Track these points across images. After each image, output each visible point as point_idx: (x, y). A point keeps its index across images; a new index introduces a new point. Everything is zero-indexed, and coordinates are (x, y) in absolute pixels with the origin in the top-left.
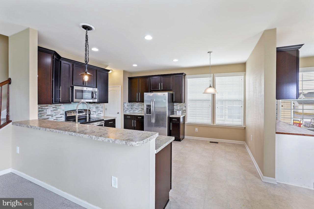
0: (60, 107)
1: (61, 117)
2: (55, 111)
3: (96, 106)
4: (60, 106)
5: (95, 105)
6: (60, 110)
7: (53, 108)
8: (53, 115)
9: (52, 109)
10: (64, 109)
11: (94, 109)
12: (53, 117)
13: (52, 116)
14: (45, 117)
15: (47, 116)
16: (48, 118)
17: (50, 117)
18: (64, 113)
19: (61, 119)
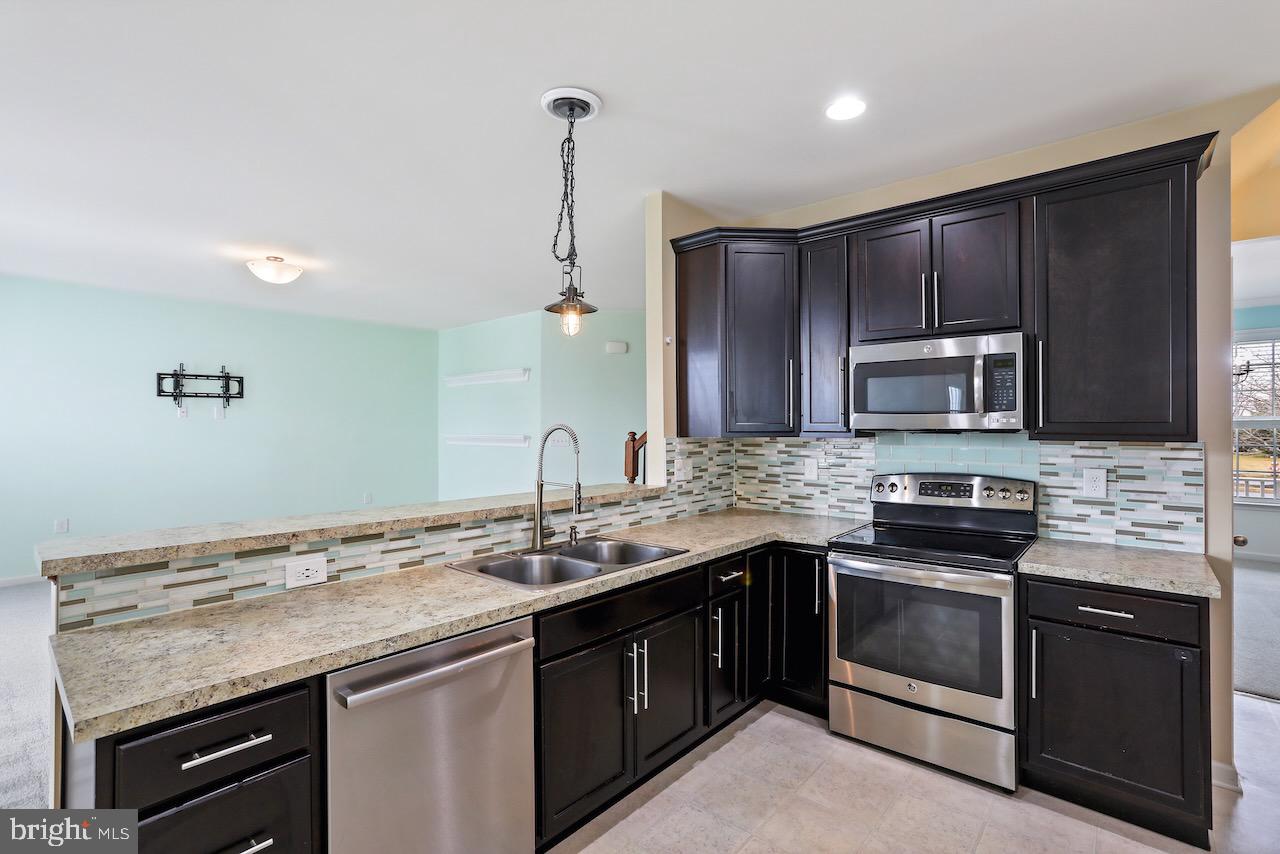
0: (854, 453)
1: (860, 501)
2: (834, 471)
3: (1110, 464)
4: (857, 447)
5: (1099, 453)
6: (856, 466)
8: (826, 486)
9: (823, 460)
10: (869, 462)
11: (1092, 484)
13: (823, 489)
14: (799, 489)
15: (805, 485)
16: (808, 497)
17: (816, 492)
18: (868, 483)
19: (858, 508)
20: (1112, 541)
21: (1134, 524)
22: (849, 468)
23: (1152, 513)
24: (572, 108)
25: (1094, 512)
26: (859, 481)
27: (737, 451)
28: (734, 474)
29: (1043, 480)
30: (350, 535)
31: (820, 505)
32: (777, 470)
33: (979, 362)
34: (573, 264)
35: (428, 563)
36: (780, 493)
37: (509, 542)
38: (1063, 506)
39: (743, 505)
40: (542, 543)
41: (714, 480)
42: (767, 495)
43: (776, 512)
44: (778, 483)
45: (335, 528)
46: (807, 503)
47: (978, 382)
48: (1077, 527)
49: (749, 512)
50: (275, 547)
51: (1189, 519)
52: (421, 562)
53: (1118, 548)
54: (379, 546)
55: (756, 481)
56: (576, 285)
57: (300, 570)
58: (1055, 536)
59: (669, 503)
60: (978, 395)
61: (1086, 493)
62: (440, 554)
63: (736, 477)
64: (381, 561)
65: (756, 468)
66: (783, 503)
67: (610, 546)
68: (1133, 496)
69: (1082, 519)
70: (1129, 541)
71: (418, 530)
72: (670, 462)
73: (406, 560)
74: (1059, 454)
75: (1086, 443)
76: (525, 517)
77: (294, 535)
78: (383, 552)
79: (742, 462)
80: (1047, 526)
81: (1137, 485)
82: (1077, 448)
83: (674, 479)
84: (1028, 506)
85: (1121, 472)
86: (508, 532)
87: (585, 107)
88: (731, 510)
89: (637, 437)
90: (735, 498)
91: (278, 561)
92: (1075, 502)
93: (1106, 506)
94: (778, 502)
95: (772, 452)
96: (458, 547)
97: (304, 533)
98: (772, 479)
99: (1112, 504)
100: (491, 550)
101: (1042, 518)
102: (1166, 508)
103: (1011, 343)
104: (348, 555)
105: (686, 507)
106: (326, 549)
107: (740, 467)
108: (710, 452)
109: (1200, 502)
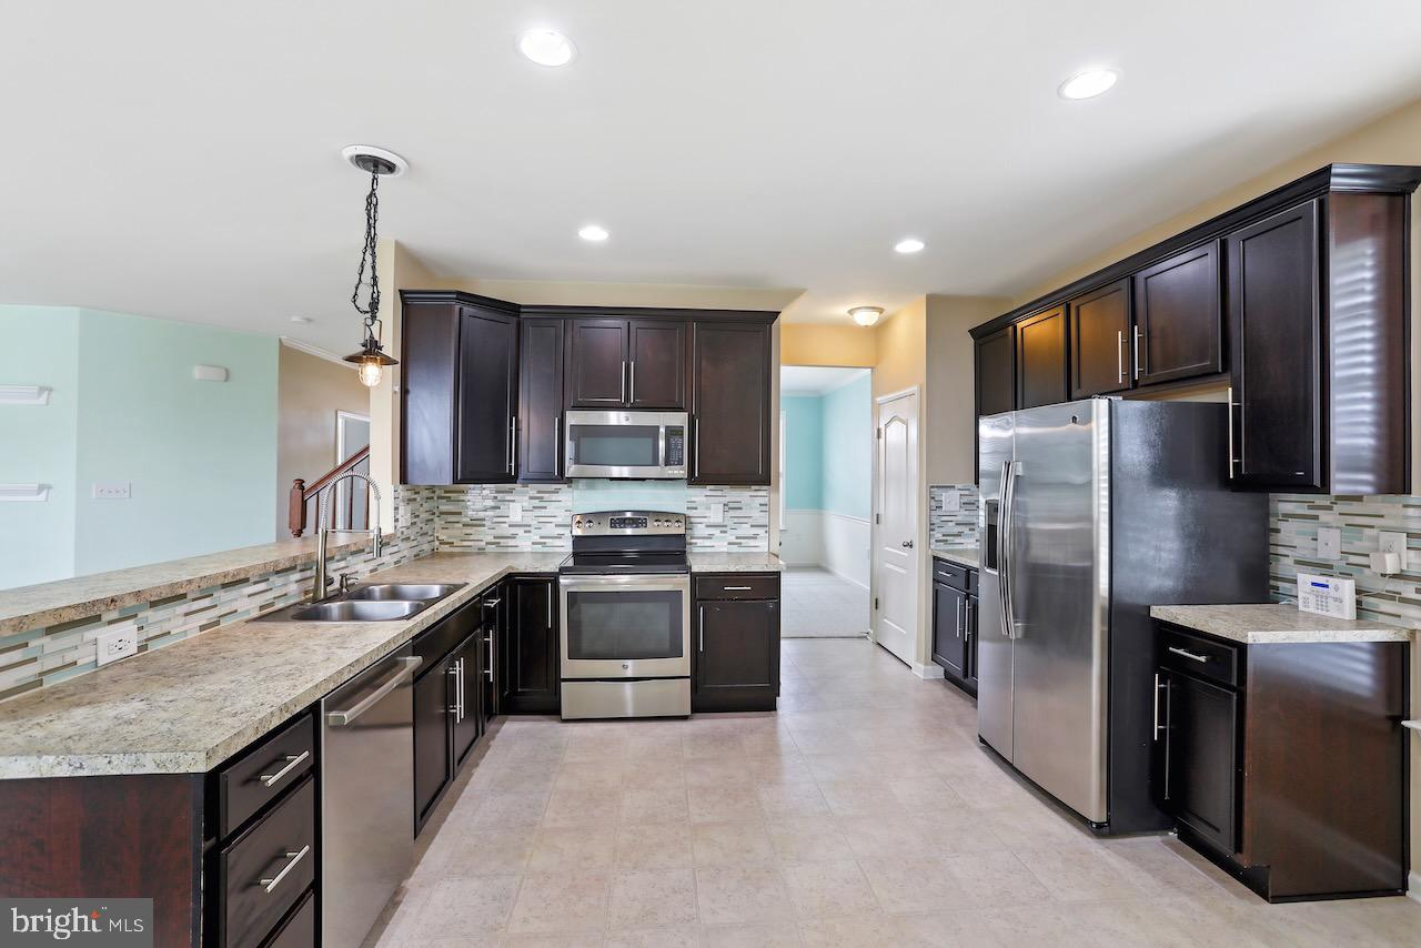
0: (554, 497)
1: (559, 537)
2: (537, 512)
3: (725, 500)
4: (556, 492)
5: (720, 493)
6: (557, 508)
7: (531, 498)
8: (530, 526)
9: (527, 503)
10: (569, 505)
11: (716, 515)
12: (530, 532)
14: (505, 530)
15: (510, 526)
16: (513, 537)
17: (520, 531)
18: (569, 521)
19: (558, 542)
20: (726, 550)
21: (737, 538)
22: (551, 509)
23: (746, 530)
24: (376, 165)
25: (716, 532)
26: (559, 520)
27: (438, 498)
28: (436, 519)
29: (689, 513)
30: (163, 596)
31: (525, 543)
32: (481, 514)
33: (662, 430)
34: (374, 318)
35: (224, 623)
36: (485, 535)
37: (285, 595)
38: (700, 530)
39: (445, 549)
40: (325, 589)
41: (423, 525)
42: (472, 537)
43: (481, 552)
44: (484, 525)
45: (150, 590)
46: (511, 542)
47: (662, 444)
48: (708, 543)
49: (451, 555)
50: (88, 617)
51: (761, 531)
52: (217, 623)
53: (729, 553)
54: (182, 608)
55: (461, 525)
56: (377, 338)
57: (114, 641)
58: (696, 550)
59: (396, 549)
60: (662, 453)
61: (712, 521)
62: (232, 613)
63: (438, 522)
64: (185, 624)
65: (460, 513)
66: (487, 543)
67: (382, 590)
68: (736, 520)
69: (710, 537)
70: (735, 549)
71: (214, 588)
72: (396, 509)
73: (204, 622)
74: (699, 495)
75: (712, 487)
76: (299, 568)
77: (112, 601)
78: (186, 614)
79: (444, 508)
80: (691, 544)
81: (738, 513)
82: (708, 490)
83: (399, 524)
84: (682, 531)
85: (731, 505)
86: (285, 585)
87: (391, 168)
88: (434, 554)
89: (307, 485)
90: (437, 543)
91: (90, 634)
92: (707, 526)
93: (722, 527)
94: (483, 543)
95: (479, 498)
96: (246, 602)
97: (122, 598)
98: (477, 523)
99: (725, 526)
100: (272, 604)
101: (688, 538)
102: (752, 526)
103: (679, 419)
104: (157, 619)
105: (405, 553)
106: (136, 616)
107: (442, 513)
108: (422, 499)
109: (765, 522)
